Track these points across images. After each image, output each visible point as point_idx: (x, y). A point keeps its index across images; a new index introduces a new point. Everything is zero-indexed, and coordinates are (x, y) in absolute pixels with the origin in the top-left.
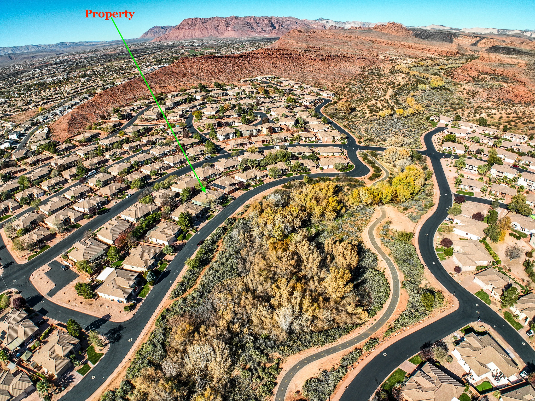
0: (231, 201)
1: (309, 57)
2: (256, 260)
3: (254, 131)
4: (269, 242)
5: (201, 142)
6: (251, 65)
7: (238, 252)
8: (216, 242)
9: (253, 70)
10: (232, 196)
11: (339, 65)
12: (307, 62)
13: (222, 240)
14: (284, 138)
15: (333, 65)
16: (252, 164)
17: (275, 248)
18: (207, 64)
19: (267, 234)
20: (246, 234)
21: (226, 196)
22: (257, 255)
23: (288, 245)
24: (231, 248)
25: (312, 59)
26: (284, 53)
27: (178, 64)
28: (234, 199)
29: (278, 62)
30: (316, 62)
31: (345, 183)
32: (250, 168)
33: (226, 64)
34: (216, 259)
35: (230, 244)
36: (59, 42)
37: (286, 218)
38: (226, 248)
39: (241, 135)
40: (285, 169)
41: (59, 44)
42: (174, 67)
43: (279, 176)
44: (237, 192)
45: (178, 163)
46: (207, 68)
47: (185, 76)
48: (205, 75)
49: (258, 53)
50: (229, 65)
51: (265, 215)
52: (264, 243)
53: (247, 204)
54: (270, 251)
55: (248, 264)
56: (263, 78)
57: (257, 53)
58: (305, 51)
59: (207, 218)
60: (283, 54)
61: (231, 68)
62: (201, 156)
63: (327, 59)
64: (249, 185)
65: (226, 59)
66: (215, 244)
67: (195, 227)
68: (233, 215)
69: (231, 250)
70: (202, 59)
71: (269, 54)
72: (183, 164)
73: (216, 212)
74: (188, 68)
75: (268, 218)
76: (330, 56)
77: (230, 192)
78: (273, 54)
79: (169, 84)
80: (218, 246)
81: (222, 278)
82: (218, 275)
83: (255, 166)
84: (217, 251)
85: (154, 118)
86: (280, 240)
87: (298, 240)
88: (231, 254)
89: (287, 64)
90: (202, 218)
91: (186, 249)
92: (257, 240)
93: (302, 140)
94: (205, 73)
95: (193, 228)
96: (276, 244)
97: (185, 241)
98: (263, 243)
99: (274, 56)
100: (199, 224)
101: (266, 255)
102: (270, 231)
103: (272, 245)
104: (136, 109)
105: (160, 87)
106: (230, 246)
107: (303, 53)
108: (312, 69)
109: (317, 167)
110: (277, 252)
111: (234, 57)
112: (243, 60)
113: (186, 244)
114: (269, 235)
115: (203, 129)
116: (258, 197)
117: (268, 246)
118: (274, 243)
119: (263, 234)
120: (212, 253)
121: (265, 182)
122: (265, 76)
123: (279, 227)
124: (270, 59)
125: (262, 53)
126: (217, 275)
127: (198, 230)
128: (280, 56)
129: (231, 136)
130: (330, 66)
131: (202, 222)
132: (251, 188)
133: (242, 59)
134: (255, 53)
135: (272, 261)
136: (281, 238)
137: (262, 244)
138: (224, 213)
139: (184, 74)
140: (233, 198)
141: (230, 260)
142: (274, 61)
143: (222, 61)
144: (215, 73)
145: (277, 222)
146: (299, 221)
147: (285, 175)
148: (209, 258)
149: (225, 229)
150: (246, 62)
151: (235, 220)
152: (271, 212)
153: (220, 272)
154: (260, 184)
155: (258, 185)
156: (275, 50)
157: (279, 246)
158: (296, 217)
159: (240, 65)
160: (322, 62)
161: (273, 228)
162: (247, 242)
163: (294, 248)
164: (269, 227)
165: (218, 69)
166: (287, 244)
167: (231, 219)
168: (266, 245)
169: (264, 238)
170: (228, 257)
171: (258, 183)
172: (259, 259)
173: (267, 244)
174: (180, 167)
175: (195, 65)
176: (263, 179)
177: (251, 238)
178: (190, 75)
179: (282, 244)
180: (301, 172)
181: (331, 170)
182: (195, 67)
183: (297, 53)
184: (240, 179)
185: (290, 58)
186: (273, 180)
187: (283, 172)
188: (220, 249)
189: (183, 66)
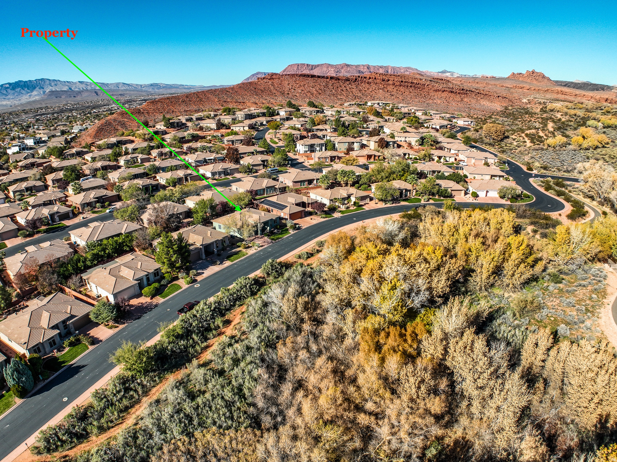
0: (292, 232)
1: (435, 88)
2: (312, 379)
3: (355, 144)
4: (362, 324)
5: (266, 151)
6: (360, 91)
7: (271, 345)
8: (229, 310)
9: (362, 96)
10: (296, 224)
11: (473, 101)
12: (432, 93)
13: (244, 308)
14: (405, 154)
15: (465, 100)
16: (345, 179)
17: (378, 347)
18: (302, 84)
19: (358, 303)
20: (304, 299)
21: (284, 221)
22: (320, 361)
23: (420, 342)
24: (256, 332)
25: (439, 91)
26: (404, 81)
27: (265, 80)
28: (299, 228)
29: (395, 90)
30: (445, 94)
31: (527, 221)
32: (339, 185)
33: (327, 86)
34: (207, 356)
35: (258, 319)
36: (152, 83)
37: (413, 266)
38: (244, 328)
39: (334, 148)
40: (407, 190)
41: (152, 85)
42: (259, 83)
43: (394, 200)
44: (308, 219)
45: (220, 173)
46: (302, 88)
47: (271, 94)
48: (298, 95)
49: (370, 78)
50: (330, 87)
51: (358, 257)
52: (347, 328)
53: (322, 240)
54: (361, 354)
55: (287, 388)
56: (374, 104)
57: (368, 77)
58: (431, 81)
59: (228, 257)
60: (402, 82)
61: (334, 91)
62: (261, 167)
63: (459, 93)
64: (333, 209)
65: (328, 80)
66: (223, 315)
67: (192, 272)
68: (289, 257)
69: (253, 339)
70: (297, 77)
71: (383, 80)
72: (228, 177)
73: (253, 249)
74: (276, 86)
75: (364, 262)
76: (463, 90)
77: (293, 216)
78: (388, 80)
79: (249, 100)
80: (228, 323)
81: (195, 422)
82: (188, 410)
83: (350, 182)
84: (220, 334)
85: (212, 127)
86: (393, 324)
87: (450, 328)
88: (249, 348)
89: (407, 93)
90: (219, 255)
91: (150, 318)
92: (331, 318)
93: (433, 160)
94: (298, 93)
95: (188, 274)
96: (383, 334)
97: (159, 300)
98: (345, 328)
99: (390, 82)
100: (205, 267)
101: (348, 366)
102: (366, 296)
103: (367, 337)
104: (195, 119)
105: (235, 102)
106: (256, 325)
107: (428, 83)
108: (439, 102)
109: (466, 194)
110: (383, 360)
111: (339, 79)
112: (350, 84)
113: (156, 306)
114: (364, 307)
115: (277, 141)
116: (349, 229)
117: (358, 337)
118: (377, 332)
119: (349, 304)
120: (206, 339)
121: (366, 208)
122: (377, 102)
123: (394, 288)
124: (385, 86)
125: (375, 78)
126: (188, 407)
127: (199, 278)
128: (399, 83)
129: (318, 149)
130: (462, 100)
131: (214, 263)
132: (337, 215)
133: (348, 82)
134: (365, 78)
135: (365, 391)
136: (397, 318)
137: (341, 329)
138: (269, 252)
139: (271, 91)
140: (295, 227)
141: (242, 364)
142: (390, 88)
143: (323, 82)
144: (312, 94)
145: (389, 273)
146: (444, 278)
147: (404, 200)
148: (191, 350)
149: (260, 284)
150: (354, 87)
151: (288, 266)
152: (374, 251)
153: (200, 400)
154: (356, 210)
155: (352, 211)
156: (392, 76)
157: (391, 342)
158: (438, 268)
159: (345, 88)
160: (452, 95)
161: (377, 290)
162: (302, 321)
163: (439, 354)
164: (366, 285)
165: (316, 90)
166: (415, 335)
167: (280, 263)
168: (351, 335)
169: (350, 314)
170: (240, 354)
171: (351, 208)
172: (322, 378)
173: (354, 332)
174: (221, 180)
175: (287, 83)
176: (362, 203)
177: (315, 309)
178: (278, 94)
179: (402, 335)
180: (437, 197)
181: (492, 198)
182: (286, 85)
183: (420, 82)
184: (319, 199)
185: (411, 86)
186: (381, 205)
187: (402, 195)
188: (229, 331)
189: (270, 83)
